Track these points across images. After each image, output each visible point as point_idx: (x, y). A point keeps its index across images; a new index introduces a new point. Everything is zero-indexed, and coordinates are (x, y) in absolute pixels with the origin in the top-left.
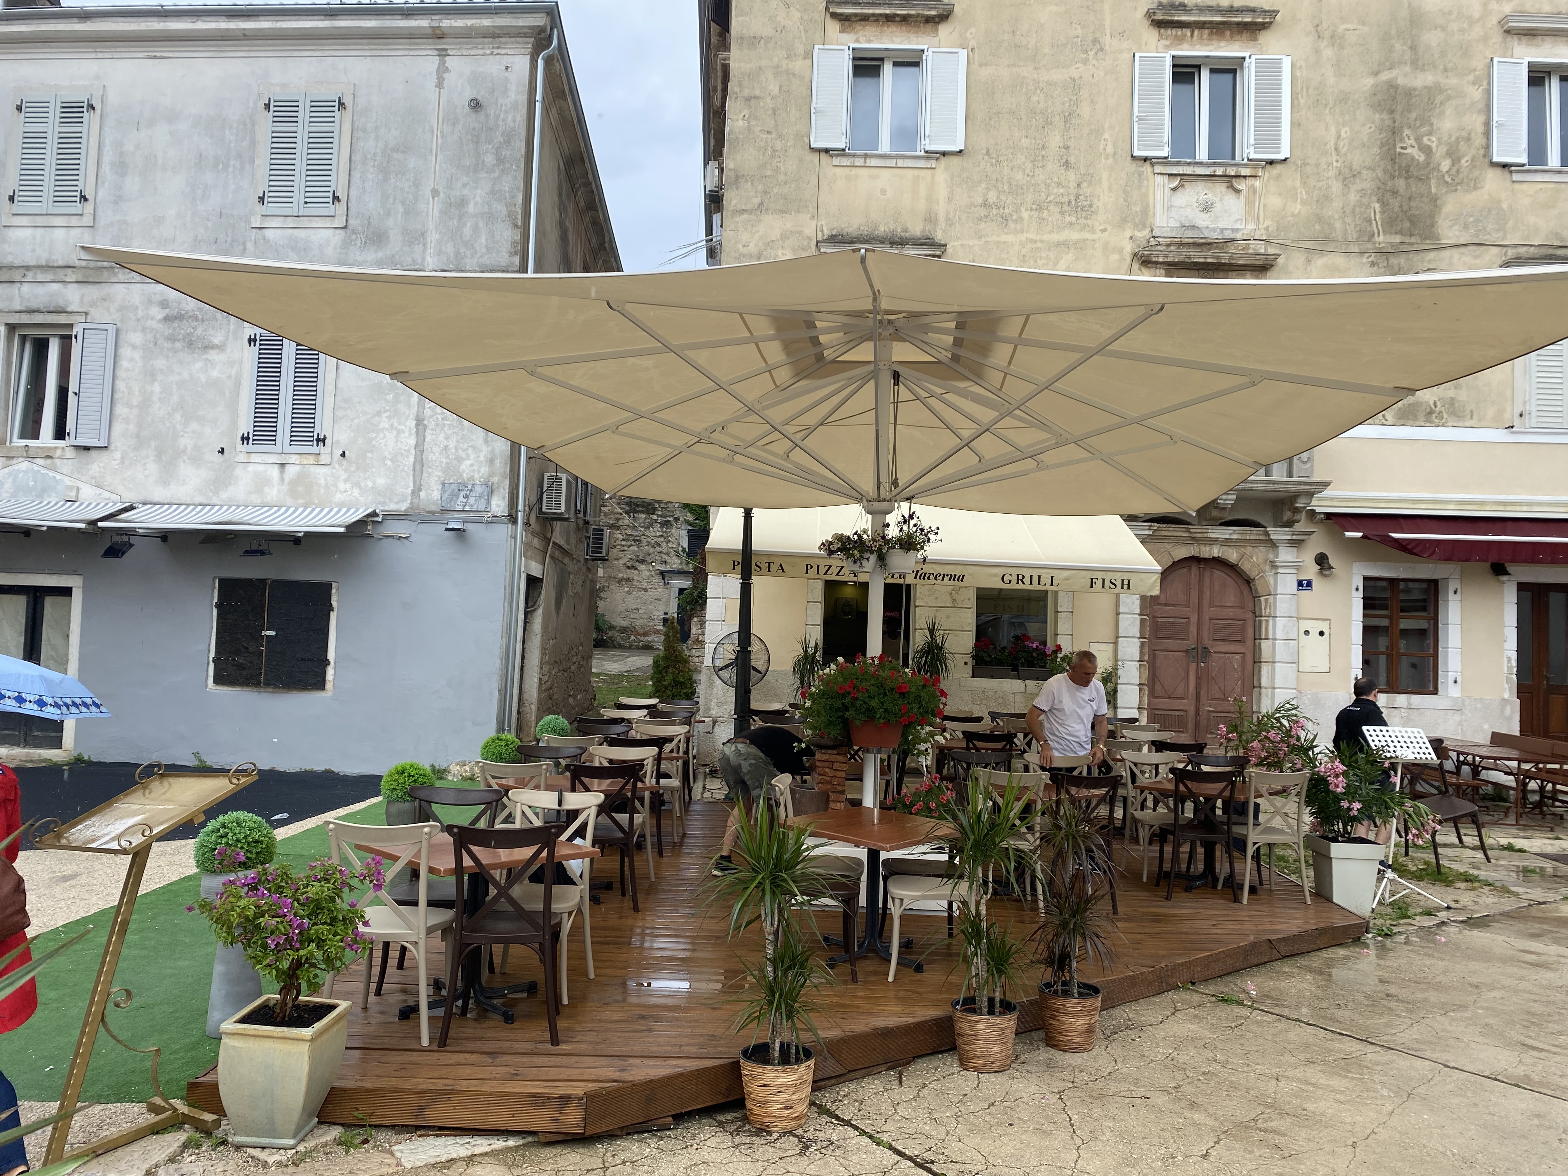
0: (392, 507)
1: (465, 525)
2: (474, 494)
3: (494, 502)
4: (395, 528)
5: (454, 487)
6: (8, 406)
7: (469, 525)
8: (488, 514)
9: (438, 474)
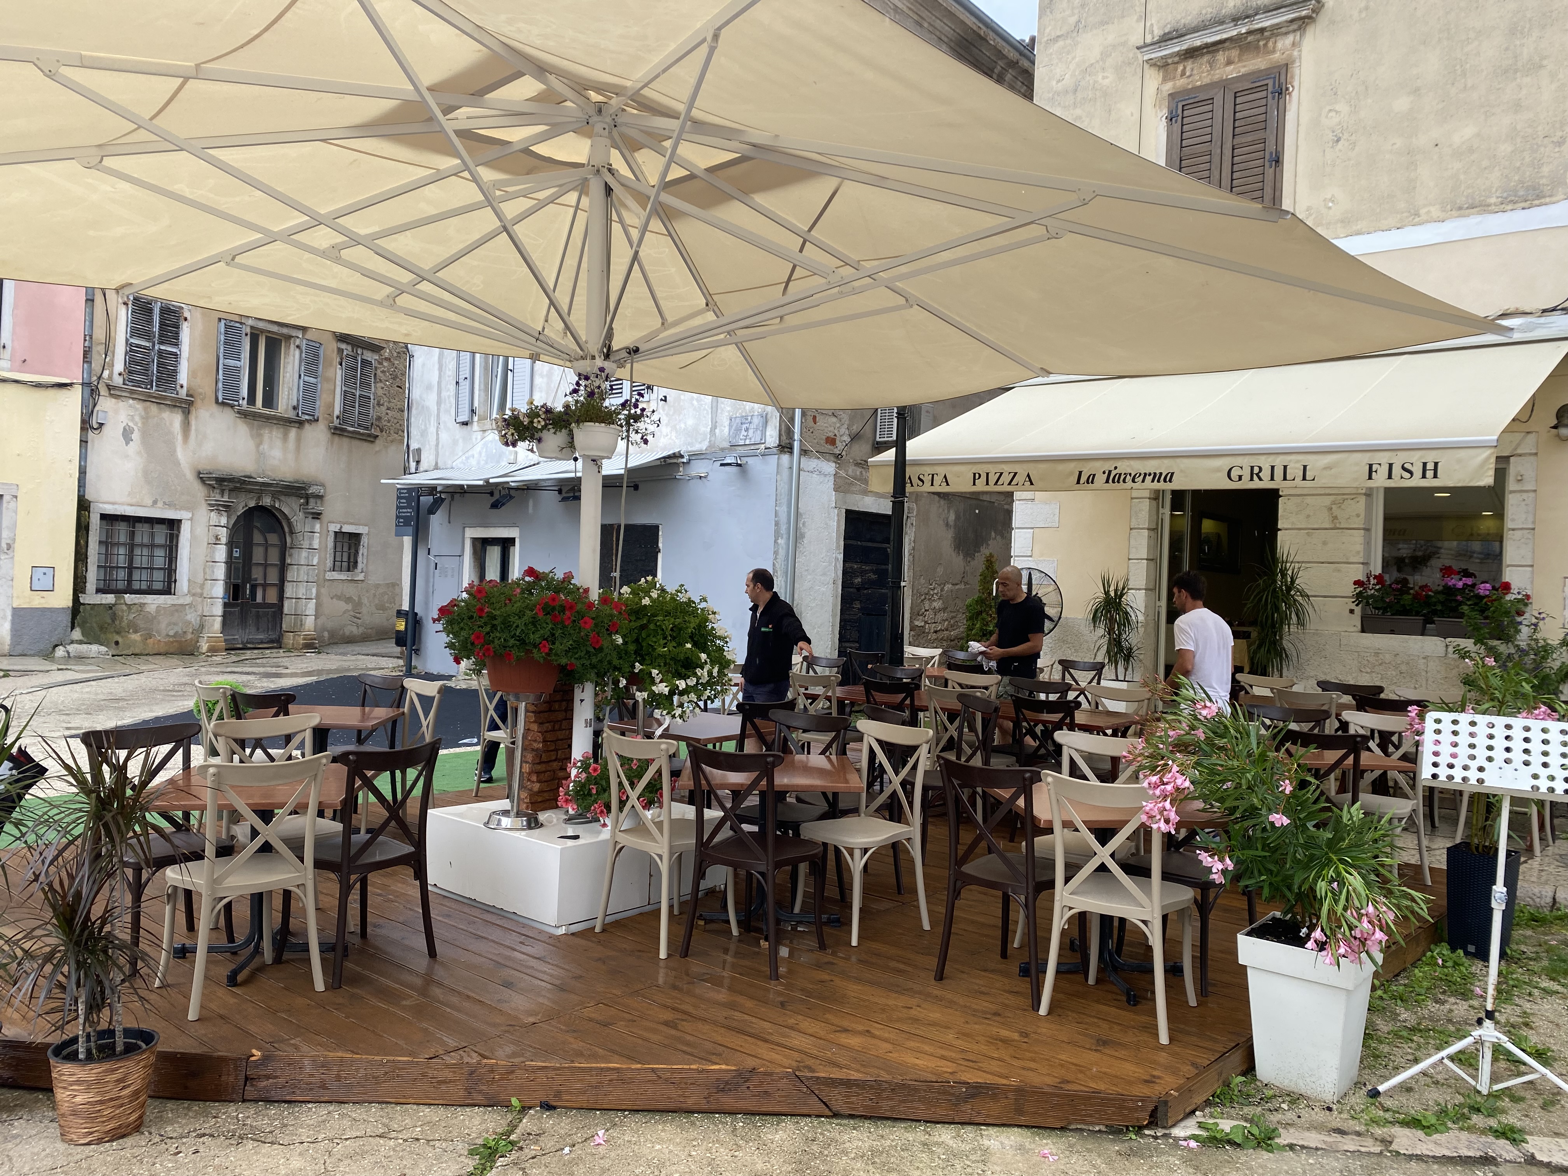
0: (697, 447)
1: (744, 460)
2: (752, 426)
3: (768, 433)
4: (699, 468)
5: (738, 420)
6: (488, 389)
7: (749, 460)
8: (763, 446)
9: (729, 409)
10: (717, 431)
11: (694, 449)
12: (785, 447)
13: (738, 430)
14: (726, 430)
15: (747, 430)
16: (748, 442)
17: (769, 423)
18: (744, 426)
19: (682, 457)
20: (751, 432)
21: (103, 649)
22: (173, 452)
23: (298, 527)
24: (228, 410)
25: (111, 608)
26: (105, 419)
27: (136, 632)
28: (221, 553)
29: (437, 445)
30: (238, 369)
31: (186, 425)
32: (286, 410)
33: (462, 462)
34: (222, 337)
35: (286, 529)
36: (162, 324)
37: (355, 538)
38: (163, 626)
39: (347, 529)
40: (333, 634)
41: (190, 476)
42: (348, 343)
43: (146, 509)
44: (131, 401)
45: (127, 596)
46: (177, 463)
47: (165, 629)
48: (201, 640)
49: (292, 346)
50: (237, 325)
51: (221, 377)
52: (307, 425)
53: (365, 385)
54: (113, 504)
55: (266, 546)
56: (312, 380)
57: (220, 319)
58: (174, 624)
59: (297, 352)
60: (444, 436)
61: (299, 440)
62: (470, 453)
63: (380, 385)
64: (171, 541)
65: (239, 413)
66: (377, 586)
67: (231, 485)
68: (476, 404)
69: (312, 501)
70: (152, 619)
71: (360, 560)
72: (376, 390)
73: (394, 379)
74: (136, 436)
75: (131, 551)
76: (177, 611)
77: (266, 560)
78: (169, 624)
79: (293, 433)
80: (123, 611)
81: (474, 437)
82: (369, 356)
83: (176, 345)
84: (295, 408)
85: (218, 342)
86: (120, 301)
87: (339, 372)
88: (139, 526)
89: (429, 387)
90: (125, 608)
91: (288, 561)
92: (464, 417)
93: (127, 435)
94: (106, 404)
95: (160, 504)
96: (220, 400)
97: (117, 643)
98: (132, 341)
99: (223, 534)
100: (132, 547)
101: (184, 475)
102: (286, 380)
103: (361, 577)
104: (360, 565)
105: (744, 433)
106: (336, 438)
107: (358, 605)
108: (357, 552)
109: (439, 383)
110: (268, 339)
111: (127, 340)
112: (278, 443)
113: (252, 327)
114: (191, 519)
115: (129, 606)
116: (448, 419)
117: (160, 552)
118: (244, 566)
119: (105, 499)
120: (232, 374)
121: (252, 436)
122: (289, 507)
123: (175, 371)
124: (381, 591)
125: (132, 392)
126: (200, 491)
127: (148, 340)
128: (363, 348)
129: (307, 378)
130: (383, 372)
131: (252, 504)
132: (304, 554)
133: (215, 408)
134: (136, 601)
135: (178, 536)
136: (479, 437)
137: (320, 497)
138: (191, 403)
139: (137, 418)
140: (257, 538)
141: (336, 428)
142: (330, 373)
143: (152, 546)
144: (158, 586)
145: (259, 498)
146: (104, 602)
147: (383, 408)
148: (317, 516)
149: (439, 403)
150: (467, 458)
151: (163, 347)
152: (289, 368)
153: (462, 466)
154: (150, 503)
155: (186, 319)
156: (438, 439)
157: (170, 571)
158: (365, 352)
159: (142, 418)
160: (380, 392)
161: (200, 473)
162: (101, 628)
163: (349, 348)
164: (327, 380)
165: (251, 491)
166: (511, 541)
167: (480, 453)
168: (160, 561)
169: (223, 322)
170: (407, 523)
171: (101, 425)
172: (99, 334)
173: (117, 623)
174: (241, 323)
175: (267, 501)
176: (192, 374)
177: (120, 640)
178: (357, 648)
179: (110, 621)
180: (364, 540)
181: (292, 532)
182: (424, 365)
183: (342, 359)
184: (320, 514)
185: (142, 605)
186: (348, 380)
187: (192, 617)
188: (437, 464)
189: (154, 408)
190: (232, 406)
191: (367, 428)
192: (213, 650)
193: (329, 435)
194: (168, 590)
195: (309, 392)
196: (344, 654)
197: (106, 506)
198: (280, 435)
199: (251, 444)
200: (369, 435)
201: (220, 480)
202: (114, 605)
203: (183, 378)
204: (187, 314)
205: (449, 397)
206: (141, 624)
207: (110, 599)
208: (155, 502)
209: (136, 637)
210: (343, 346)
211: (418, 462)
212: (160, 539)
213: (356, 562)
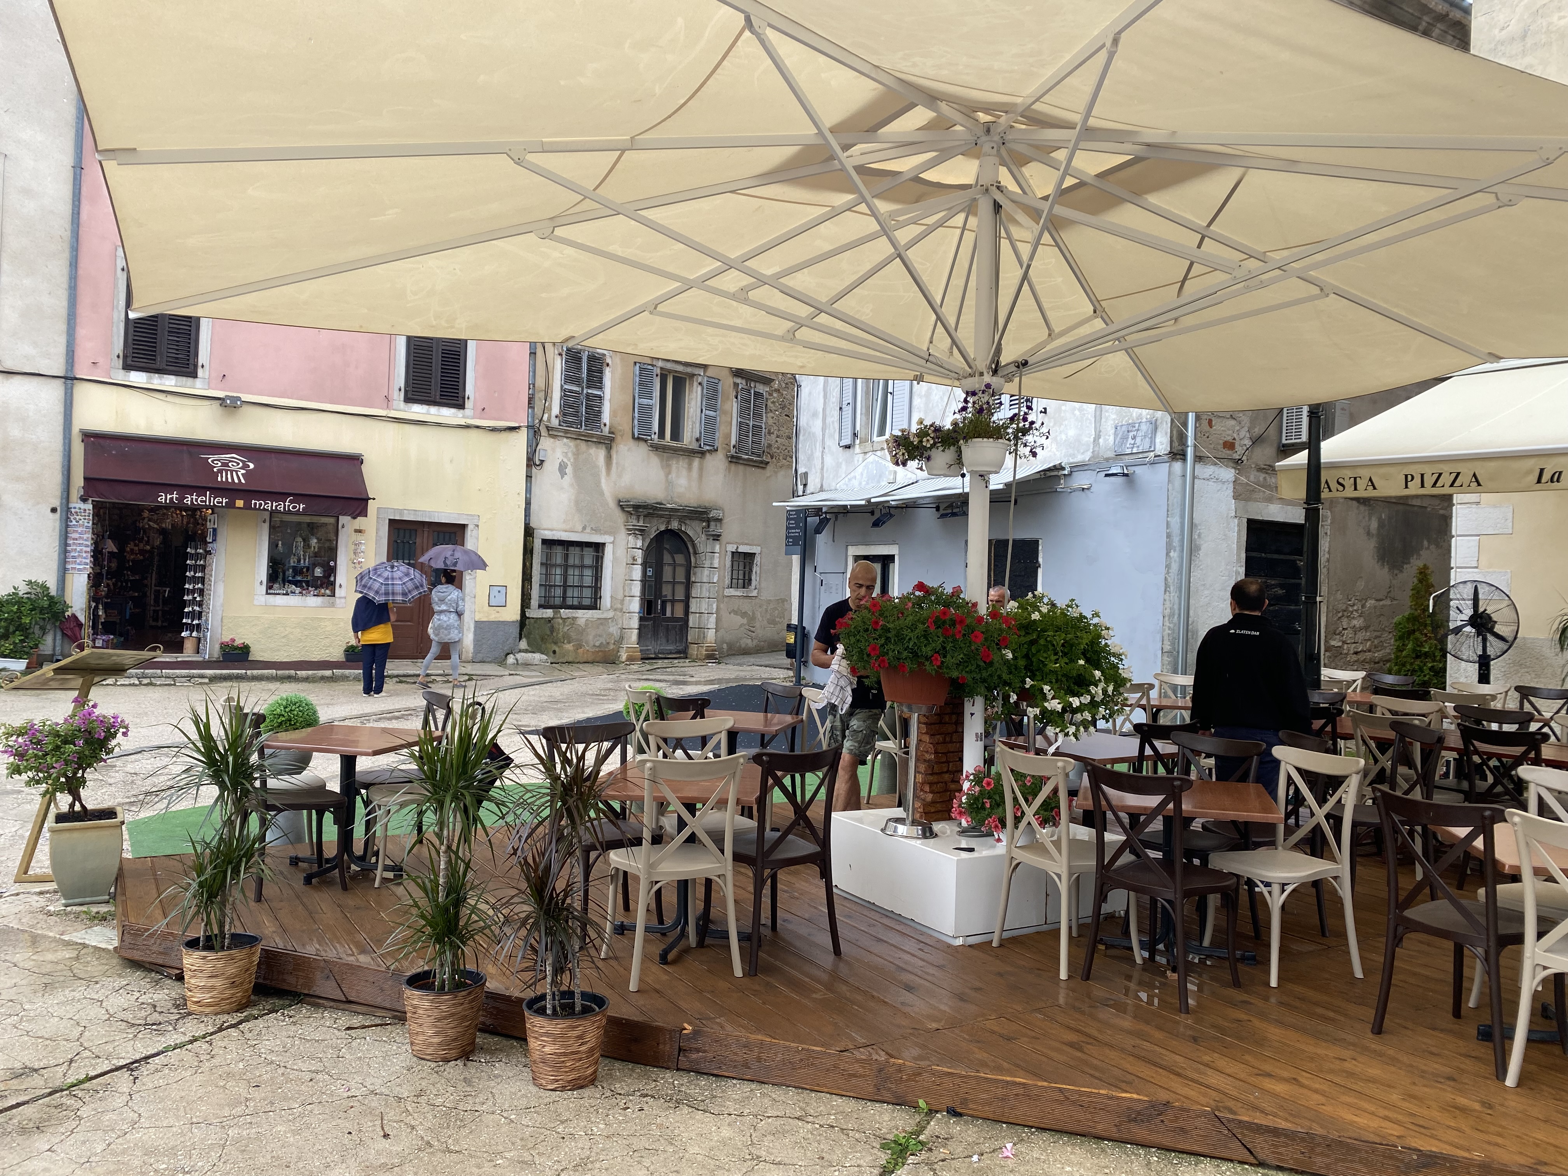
0: (1079, 458)
1: (1131, 470)
2: (1140, 434)
3: (1158, 440)
4: (1081, 480)
5: (1124, 428)
6: (869, 412)
7: (1136, 469)
8: (1152, 454)
9: (1114, 416)
10: (1101, 440)
11: (1075, 460)
12: (1177, 454)
13: (1125, 438)
14: (1112, 438)
15: (1134, 438)
16: (1135, 451)
17: (1159, 430)
18: (1131, 434)
19: (1063, 469)
20: (1138, 440)
21: (544, 657)
22: (598, 484)
23: (701, 548)
24: (642, 444)
25: (550, 621)
26: (545, 456)
27: (569, 643)
28: (637, 572)
29: (822, 469)
30: (650, 407)
31: (609, 458)
32: (691, 442)
33: (845, 484)
34: (637, 379)
35: (691, 550)
36: (589, 370)
37: (751, 556)
38: (591, 637)
39: (743, 549)
40: (730, 646)
41: (612, 504)
42: (743, 378)
43: (578, 534)
44: (565, 440)
45: (562, 611)
46: (602, 494)
47: (592, 640)
48: (621, 649)
49: (695, 384)
50: (650, 367)
51: (636, 415)
52: (708, 455)
53: (758, 415)
54: (552, 530)
55: (674, 565)
56: (712, 413)
57: (635, 363)
58: (600, 636)
59: (699, 388)
60: (828, 460)
61: (701, 469)
62: (852, 474)
63: (771, 415)
64: (597, 562)
65: (651, 446)
66: (769, 602)
67: (646, 512)
68: (858, 428)
69: (712, 524)
70: (582, 632)
71: (753, 577)
72: (767, 419)
73: (783, 408)
74: (569, 470)
75: (566, 571)
76: (601, 624)
77: (674, 579)
78: (596, 636)
79: (696, 462)
80: (559, 624)
81: (856, 459)
82: (761, 388)
83: (601, 388)
84: (698, 440)
85: (634, 384)
86: (556, 352)
87: (735, 405)
88: (571, 549)
89: (815, 415)
90: (561, 621)
91: (693, 579)
92: (847, 441)
93: (562, 469)
94: (546, 443)
95: (588, 530)
96: (636, 436)
97: (554, 652)
98: (566, 387)
99: (639, 554)
100: (566, 567)
101: (607, 504)
102: (690, 415)
103: (755, 593)
104: (754, 583)
105: (1130, 441)
106: (733, 465)
107: (752, 619)
108: (751, 571)
109: (824, 410)
110: (674, 377)
111: (562, 386)
112: (684, 472)
113: (661, 368)
114: (613, 543)
115: (564, 620)
116: (832, 444)
117: (588, 572)
118: (656, 585)
119: (545, 526)
120: (645, 411)
121: (662, 467)
122: (693, 530)
123: (600, 412)
124: (772, 606)
125: (566, 432)
126: (619, 517)
127: (578, 385)
128: (755, 381)
129: (707, 412)
130: (773, 402)
131: (663, 528)
132: (706, 572)
133: (632, 443)
134: (570, 616)
135: (602, 558)
136: (861, 459)
137: (719, 520)
138: (612, 440)
139: (570, 455)
140: (667, 558)
141: (732, 457)
142: (727, 407)
143: (582, 567)
144: (587, 602)
145: (668, 523)
146: (544, 616)
147: (773, 437)
148: (717, 538)
149: (824, 429)
150: (850, 480)
151: (590, 391)
152: (693, 403)
153: (844, 487)
154: (580, 529)
155: (608, 365)
156: (823, 463)
157: (596, 588)
158: (757, 384)
159: (574, 454)
160: (771, 421)
161: (620, 501)
162: (542, 639)
163: (744, 382)
164: (725, 413)
165: (661, 516)
166: (891, 558)
167: (862, 474)
168: (588, 581)
169: (638, 365)
170: (795, 543)
171: (542, 461)
172: (540, 383)
173: (555, 634)
174: (653, 365)
175: (674, 525)
176: (613, 414)
177: (557, 649)
178: (751, 659)
179: (549, 633)
180: (757, 559)
181: (695, 553)
182: (810, 393)
183: (737, 393)
184: (719, 536)
185: (574, 619)
186: (743, 411)
187: (614, 630)
188: (822, 486)
189: (583, 445)
190: (646, 441)
191: (759, 456)
192: (631, 659)
193: (727, 464)
194: (594, 606)
195: (710, 425)
196: (740, 665)
197: (546, 532)
198: (686, 466)
199: (662, 474)
200: (761, 462)
201: (636, 507)
202: (553, 619)
203: (606, 417)
204: (609, 360)
205: (833, 422)
206: (573, 634)
207: (549, 613)
208: (584, 528)
209: (569, 647)
210: (738, 381)
211: (805, 485)
212: (588, 561)
213: (750, 580)
